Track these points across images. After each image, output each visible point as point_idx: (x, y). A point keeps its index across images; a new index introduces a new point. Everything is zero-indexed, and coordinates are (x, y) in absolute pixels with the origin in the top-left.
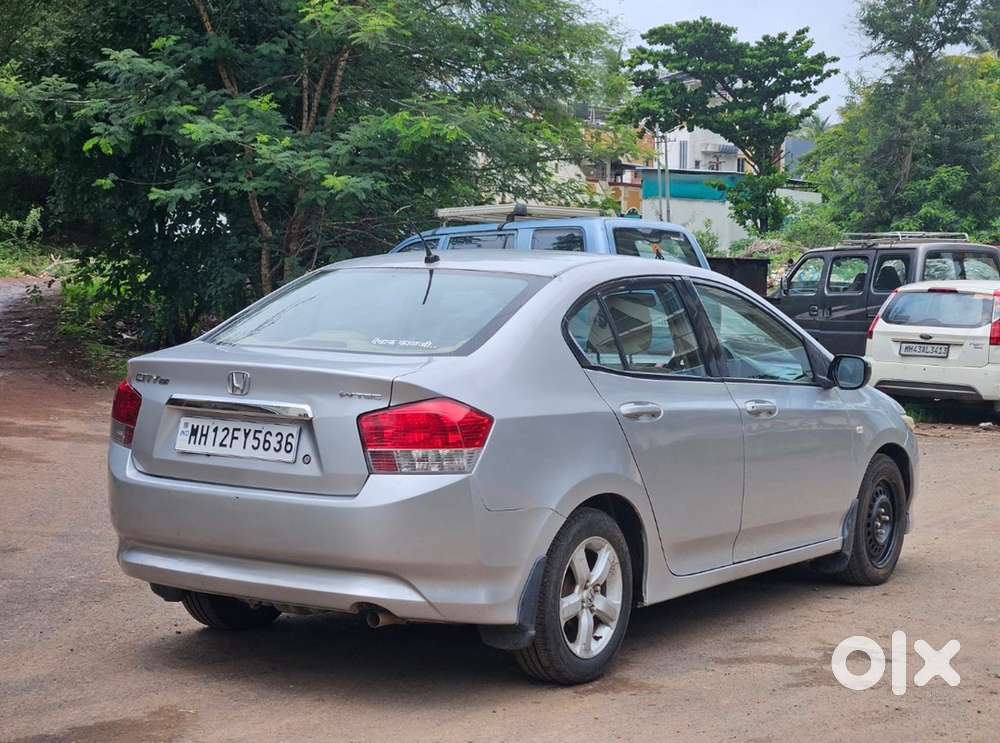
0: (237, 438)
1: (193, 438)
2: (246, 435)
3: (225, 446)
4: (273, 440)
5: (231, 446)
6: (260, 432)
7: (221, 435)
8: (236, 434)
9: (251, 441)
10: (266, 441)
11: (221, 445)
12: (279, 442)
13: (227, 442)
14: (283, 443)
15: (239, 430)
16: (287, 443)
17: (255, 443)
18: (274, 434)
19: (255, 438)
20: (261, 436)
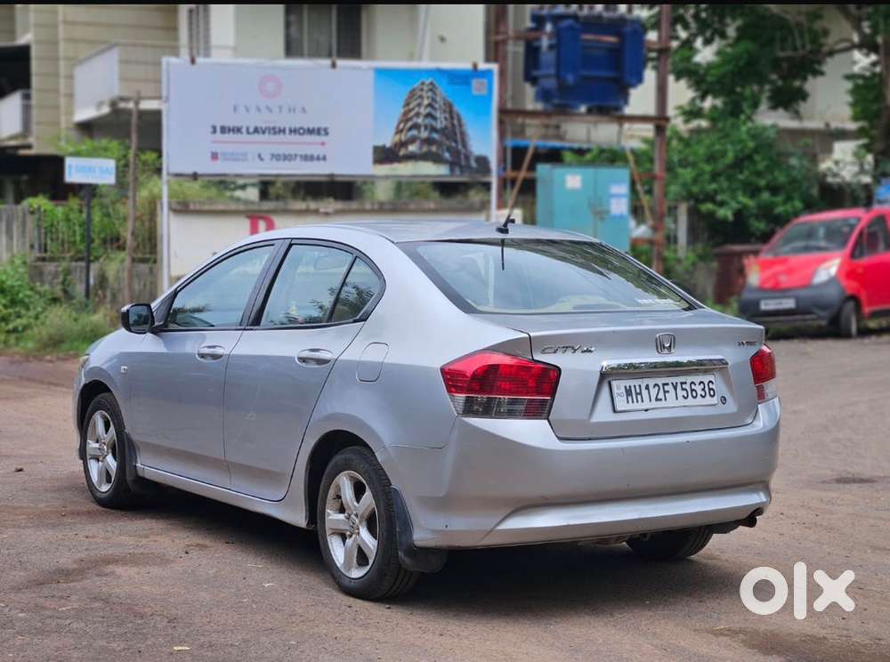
0: (668, 392)
1: (630, 399)
2: (675, 388)
3: (661, 400)
4: (699, 388)
5: (666, 399)
6: (686, 383)
7: (654, 392)
8: (666, 388)
9: (681, 393)
10: (692, 390)
11: (657, 399)
12: (703, 390)
13: (661, 395)
14: (707, 389)
15: (667, 384)
16: (710, 389)
17: (684, 393)
18: (697, 384)
19: (683, 389)
20: (687, 387)
